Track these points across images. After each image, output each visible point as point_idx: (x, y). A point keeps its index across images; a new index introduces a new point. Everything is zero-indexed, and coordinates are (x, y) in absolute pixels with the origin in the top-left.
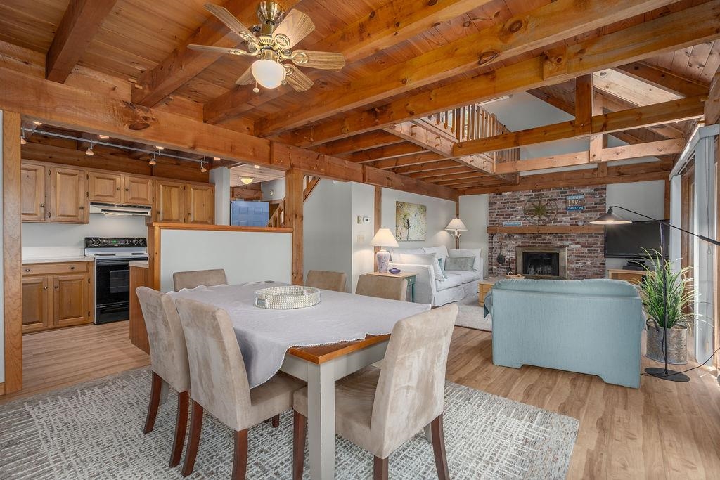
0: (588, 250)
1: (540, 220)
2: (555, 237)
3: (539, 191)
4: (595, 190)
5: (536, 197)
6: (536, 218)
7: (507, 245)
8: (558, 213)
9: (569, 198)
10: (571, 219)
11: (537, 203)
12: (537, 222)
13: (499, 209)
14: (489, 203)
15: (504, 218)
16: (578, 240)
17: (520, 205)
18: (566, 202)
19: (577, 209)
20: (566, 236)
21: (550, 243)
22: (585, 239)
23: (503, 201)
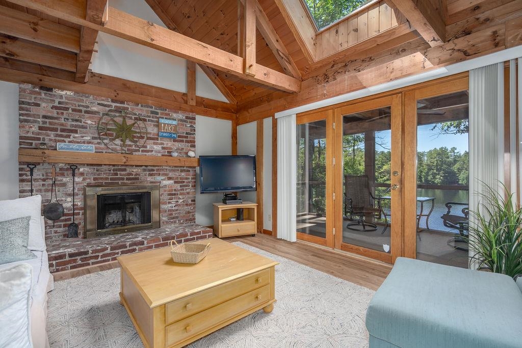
0: (181, 186)
1: (124, 145)
2: (145, 170)
3: (122, 102)
4: (187, 118)
5: (118, 110)
6: (118, 142)
7: (64, 185)
8: (149, 138)
9: (162, 121)
10: (163, 148)
11: (119, 120)
12: (119, 148)
13: (44, 117)
14: (21, 103)
15: (57, 135)
16: (171, 175)
17: (90, 118)
18: (158, 125)
19: (170, 138)
20: (158, 170)
21: (137, 179)
22: (177, 174)
23: (56, 104)
